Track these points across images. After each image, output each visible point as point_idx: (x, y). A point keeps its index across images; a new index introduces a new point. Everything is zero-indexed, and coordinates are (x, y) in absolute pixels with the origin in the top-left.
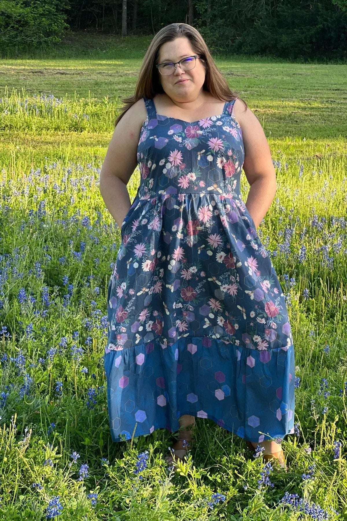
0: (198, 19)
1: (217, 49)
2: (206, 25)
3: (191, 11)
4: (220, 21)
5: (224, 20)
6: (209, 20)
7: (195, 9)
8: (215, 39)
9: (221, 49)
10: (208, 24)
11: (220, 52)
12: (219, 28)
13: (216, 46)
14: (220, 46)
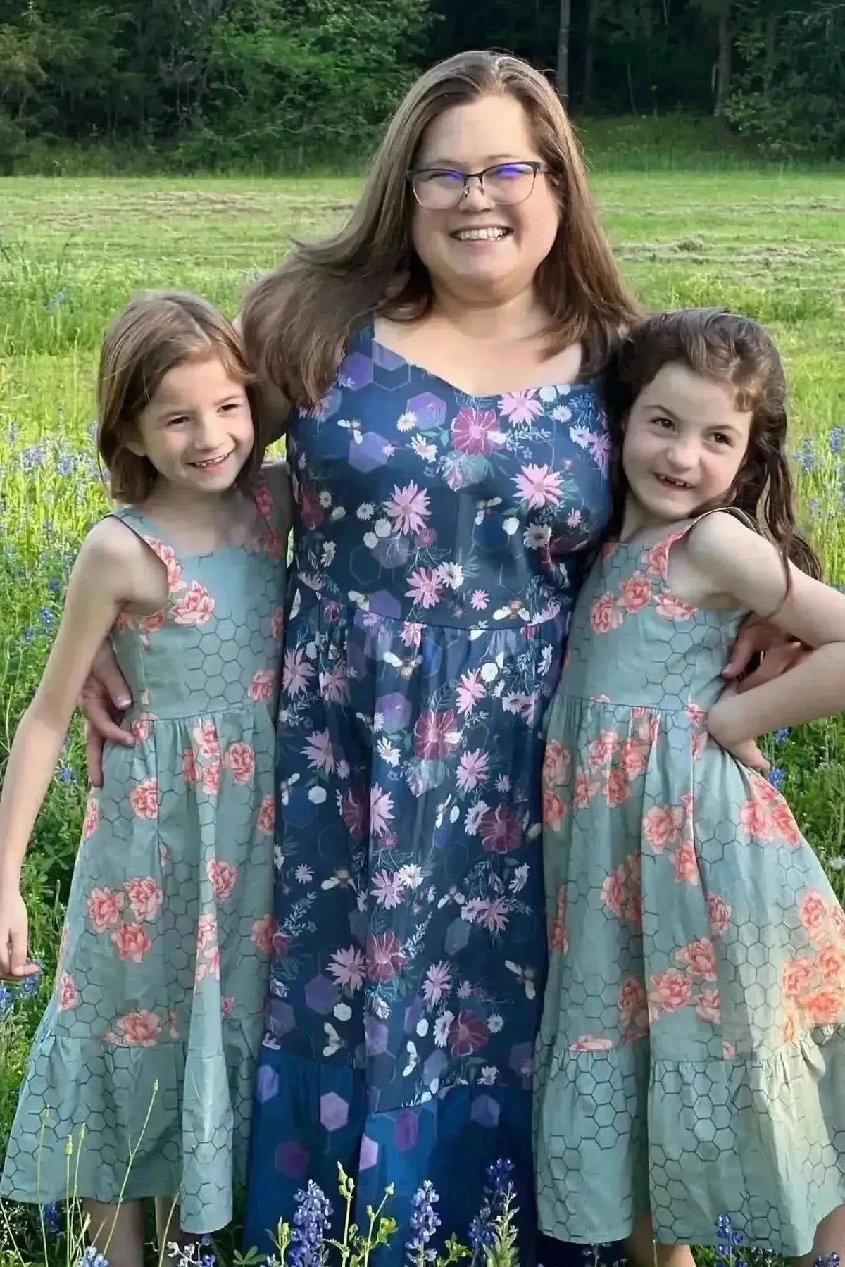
0: (742, 75)
1: (787, 146)
2: (761, 90)
3: (724, 56)
4: (796, 80)
5: (806, 74)
6: (770, 76)
7: (734, 50)
8: (784, 123)
9: (798, 147)
10: (766, 86)
11: (796, 154)
12: (795, 95)
13: (787, 139)
14: (796, 141)
